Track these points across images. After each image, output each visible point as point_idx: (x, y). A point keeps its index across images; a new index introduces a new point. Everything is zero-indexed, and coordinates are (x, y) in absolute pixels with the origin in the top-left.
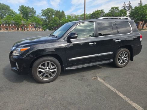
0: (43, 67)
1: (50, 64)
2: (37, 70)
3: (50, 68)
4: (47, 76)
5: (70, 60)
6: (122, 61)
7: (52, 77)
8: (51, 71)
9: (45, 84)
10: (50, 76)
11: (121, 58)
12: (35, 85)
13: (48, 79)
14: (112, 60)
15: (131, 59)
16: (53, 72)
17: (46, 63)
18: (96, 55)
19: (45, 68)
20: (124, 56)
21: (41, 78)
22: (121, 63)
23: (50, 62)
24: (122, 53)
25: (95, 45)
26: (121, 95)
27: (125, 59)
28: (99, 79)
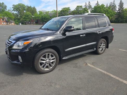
0: (44, 59)
1: (50, 55)
2: (39, 62)
3: (50, 59)
4: (47, 67)
5: (66, 50)
6: (101, 49)
7: (52, 67)
8: (51, 61)
9: (46, 74)
10: (50, 66)
11: (101, 47)
12: (37, 76)
13: (49, 69)
14: (95, 49)
15: (107, 47)
16: (52, 63)
17: (47, 54)
18: (85, 45)
19: (46, 59)
20: (103, 45)
21: (43, 69)
22: (101, 51)
23: (50, 54)
24: (101, 43)
25: (84, 36)
26: (112, 76)
27: (103, 47)
28: (89, 65)
